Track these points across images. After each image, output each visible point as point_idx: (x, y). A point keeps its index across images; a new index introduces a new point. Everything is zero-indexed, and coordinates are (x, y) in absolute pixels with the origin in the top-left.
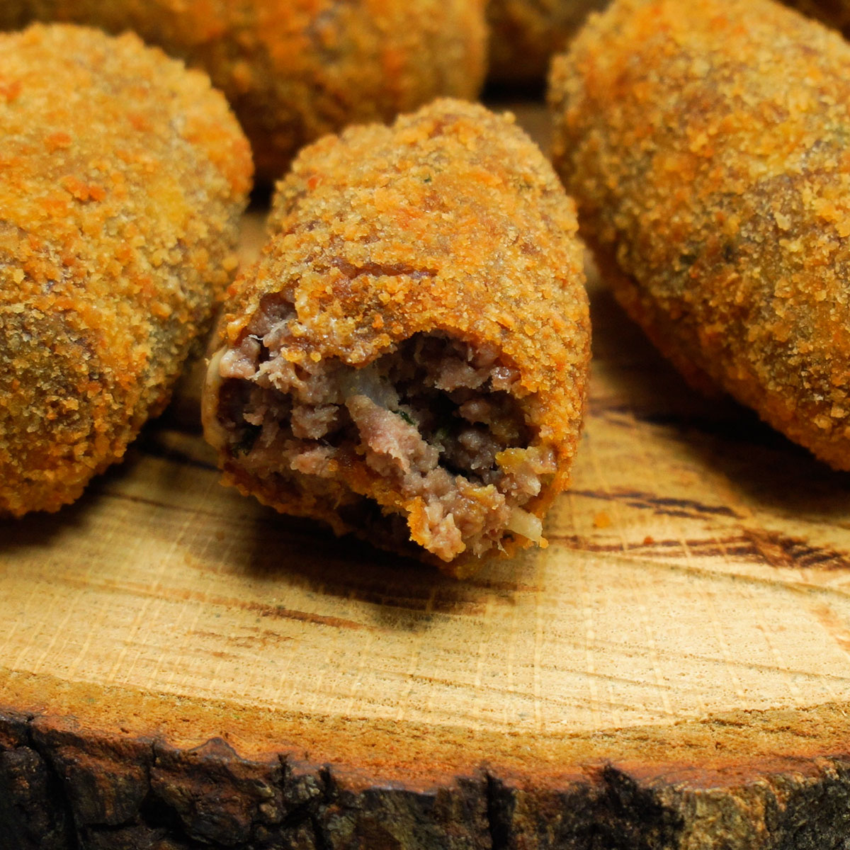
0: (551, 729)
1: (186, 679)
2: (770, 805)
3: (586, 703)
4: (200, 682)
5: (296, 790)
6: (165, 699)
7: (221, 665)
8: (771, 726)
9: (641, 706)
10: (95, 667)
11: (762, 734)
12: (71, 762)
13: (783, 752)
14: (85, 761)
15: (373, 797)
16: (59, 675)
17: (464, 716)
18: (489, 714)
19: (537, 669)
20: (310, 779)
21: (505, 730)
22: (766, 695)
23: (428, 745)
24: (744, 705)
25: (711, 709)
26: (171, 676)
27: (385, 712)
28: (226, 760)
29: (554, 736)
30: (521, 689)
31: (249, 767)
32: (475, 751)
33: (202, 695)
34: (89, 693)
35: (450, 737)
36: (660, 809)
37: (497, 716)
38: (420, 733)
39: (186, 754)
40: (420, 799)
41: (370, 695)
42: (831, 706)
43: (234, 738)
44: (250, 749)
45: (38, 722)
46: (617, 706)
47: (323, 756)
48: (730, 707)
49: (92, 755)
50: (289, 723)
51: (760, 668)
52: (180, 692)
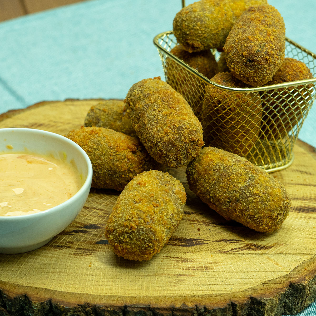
0: (238, 290)
1: (171, 292)
2: (279, 298)
3: (240, 284)
4: (174, 292)
5: (200, 311)
6: (170, 297)
7: (176, 288)
8: (273, 283)
9: (249, 283)
10: (155, 293)
11: (272, 285)
12: (159, 313)
13: (278, 288)
14: (161, 312)
15: (214, 310)
16: (150, 296)
17: (222, 291)
18: (226, 290)
19: (229, 279)
20: (202, 309)
21: (230, 292)
22: (269, 277)
23: (219, 298)
24: (267, 280)
25: (262, 281)
26: (169, 292)
27: (208, 293)
28: (187, 308)
29: (238, 292)
30: (228, 283)
31: (191, 308)
32: (227, 298)
33: (175, 295)
34: (156, 298)
35: (222, 296)
36: (262, 303)
37: (227, 290)
38: (216, 296)
39: (179, 308)
40: (222, 309)
41: (204, 290)
42: (281, 277)
43: (186, 303)
44: (190, 305)
45: (151, 306)
46: (246, 284)
47: (203, 304)
48: (265, 281)
49: (162, 310)
50: (193, 298)
51: (265, 272)
52: (172, 295)
